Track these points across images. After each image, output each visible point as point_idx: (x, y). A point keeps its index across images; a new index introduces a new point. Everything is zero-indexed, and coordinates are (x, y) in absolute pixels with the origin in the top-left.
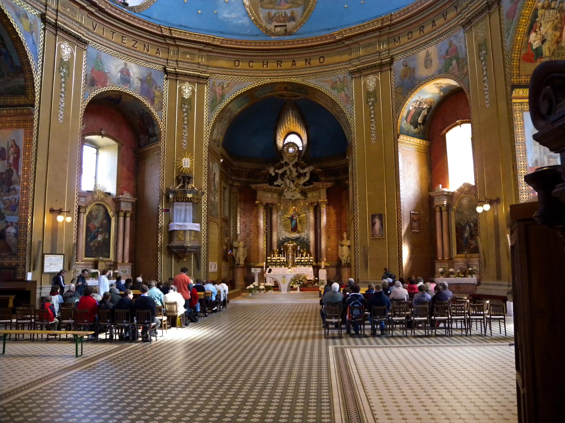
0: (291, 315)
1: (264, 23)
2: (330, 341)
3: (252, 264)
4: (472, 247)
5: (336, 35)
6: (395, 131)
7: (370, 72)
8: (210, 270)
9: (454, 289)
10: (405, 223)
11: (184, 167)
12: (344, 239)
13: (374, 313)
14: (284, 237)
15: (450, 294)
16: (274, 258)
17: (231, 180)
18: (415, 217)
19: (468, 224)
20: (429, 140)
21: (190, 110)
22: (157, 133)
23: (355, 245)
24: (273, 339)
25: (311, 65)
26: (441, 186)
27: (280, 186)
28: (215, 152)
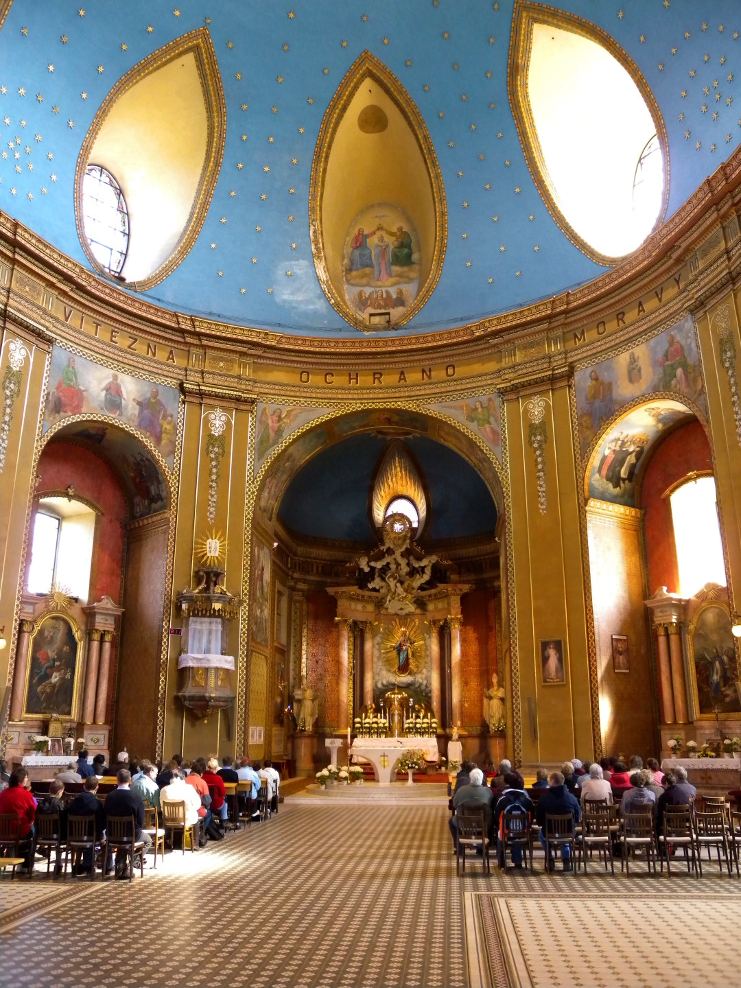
0: (397, 828)
1: (352, 310)
2: (468, 881)
3: (328, 730)
4: (728, 699)
5: (474, 328)
6: (581, 492)
7: (533, 390)
8: (251, 741)
9: (699, 780)
10: (603, 657)
11: (209, 555)
12: (493, 686)
13: (549, 829)
14: (385, 683)
15: (691, 790)
16: (367, 720)
17: (292, 578)
18: (620, 647)
19: (718, 657)
20: (640, 508)
21: (223, 456)
22: (164, 494)
23: (513, 697)
24: (361, 876)
25: (432, 380)
26: (665, 589)
27: (378, 591)
28: (263, 529)
